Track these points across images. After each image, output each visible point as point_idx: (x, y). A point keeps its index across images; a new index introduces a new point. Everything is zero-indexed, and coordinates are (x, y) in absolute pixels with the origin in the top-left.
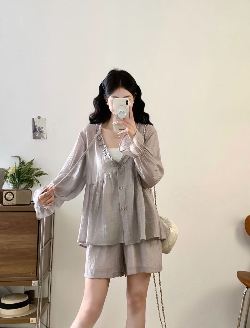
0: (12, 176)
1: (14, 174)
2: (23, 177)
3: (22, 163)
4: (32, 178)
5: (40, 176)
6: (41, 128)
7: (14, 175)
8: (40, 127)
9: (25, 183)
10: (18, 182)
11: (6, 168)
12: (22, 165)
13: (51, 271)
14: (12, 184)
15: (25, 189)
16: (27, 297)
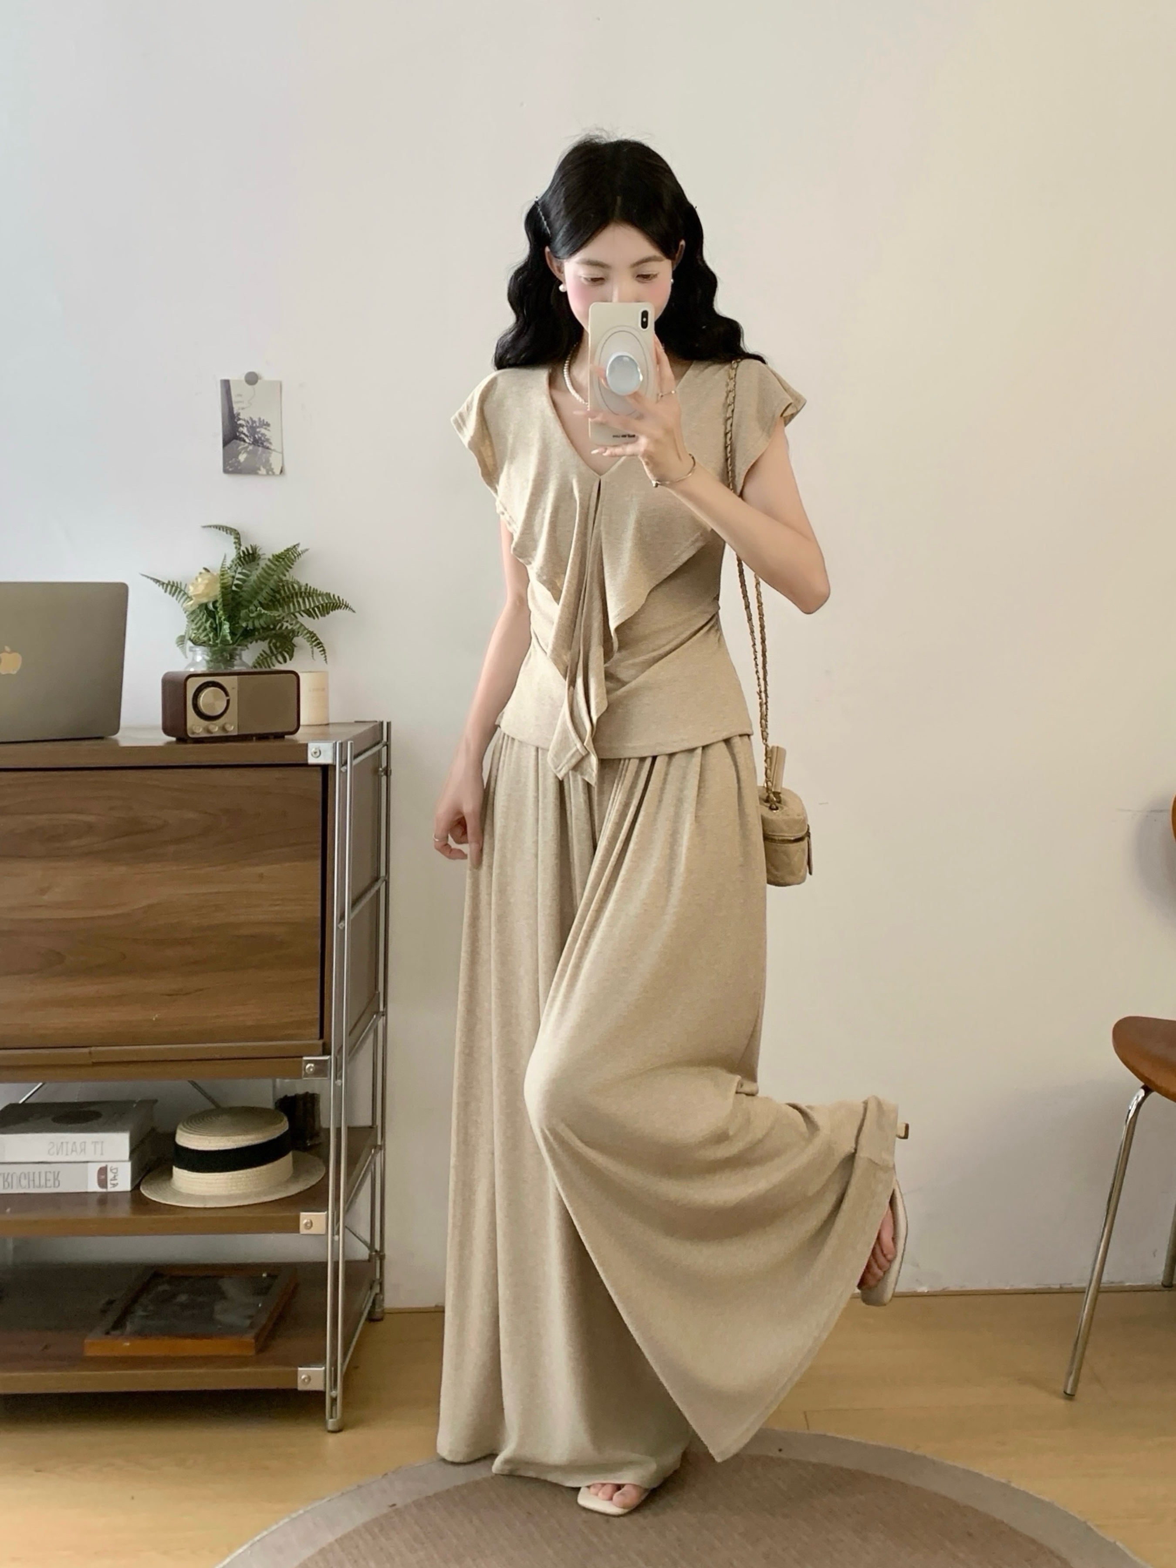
2: (251, 617)
4: (286, 624)
6: (262, 427)
7: (216, 608)
8: (254, 422)
13: (385, 1014)
14: (205, 649)
15: (258, 670)
16: (282, 1123)
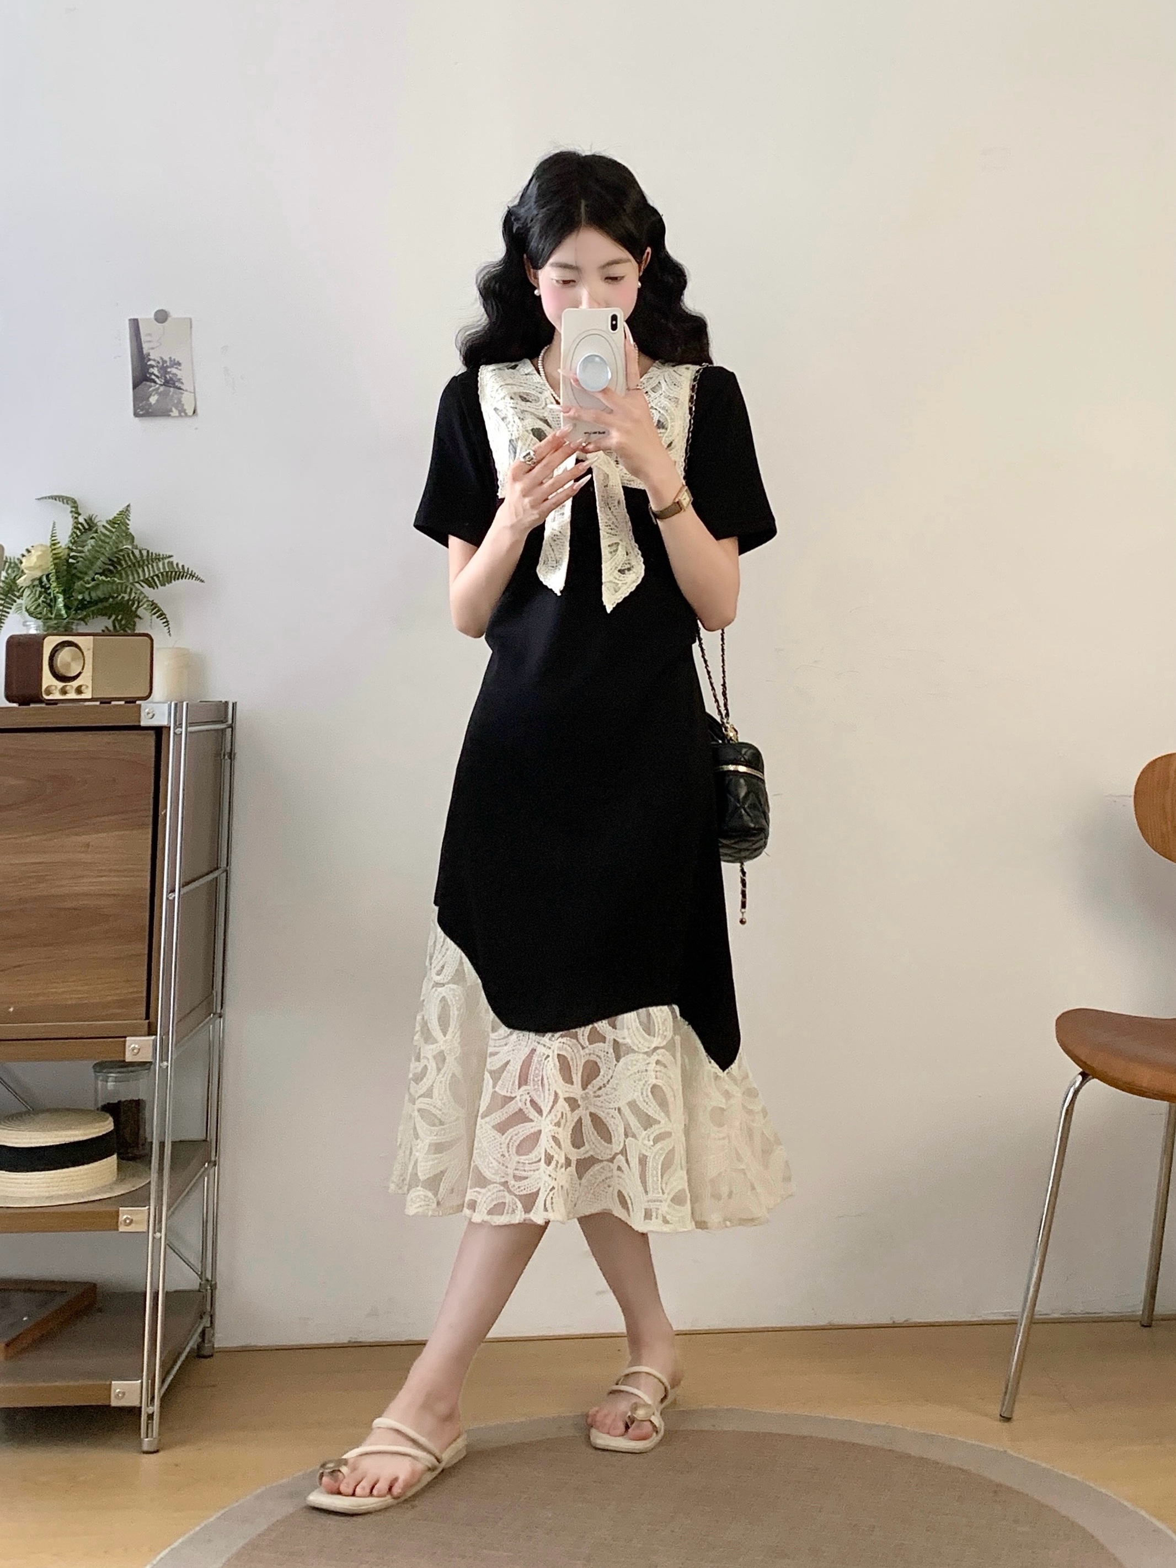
0: (41, 584)
1: (47, 576)
2: (87, 589)
3: (85, 528)
4: (127, 597)
5: (163, 585)
6: (173, 367)
7: (49, 580)
8: (166, 362)
9: (99, 617)
10: (63, 612)
11: (12, 552)
12: (84, 537)
13: (221, 1015)
14: (40, 622)
16: (108, 1122)
